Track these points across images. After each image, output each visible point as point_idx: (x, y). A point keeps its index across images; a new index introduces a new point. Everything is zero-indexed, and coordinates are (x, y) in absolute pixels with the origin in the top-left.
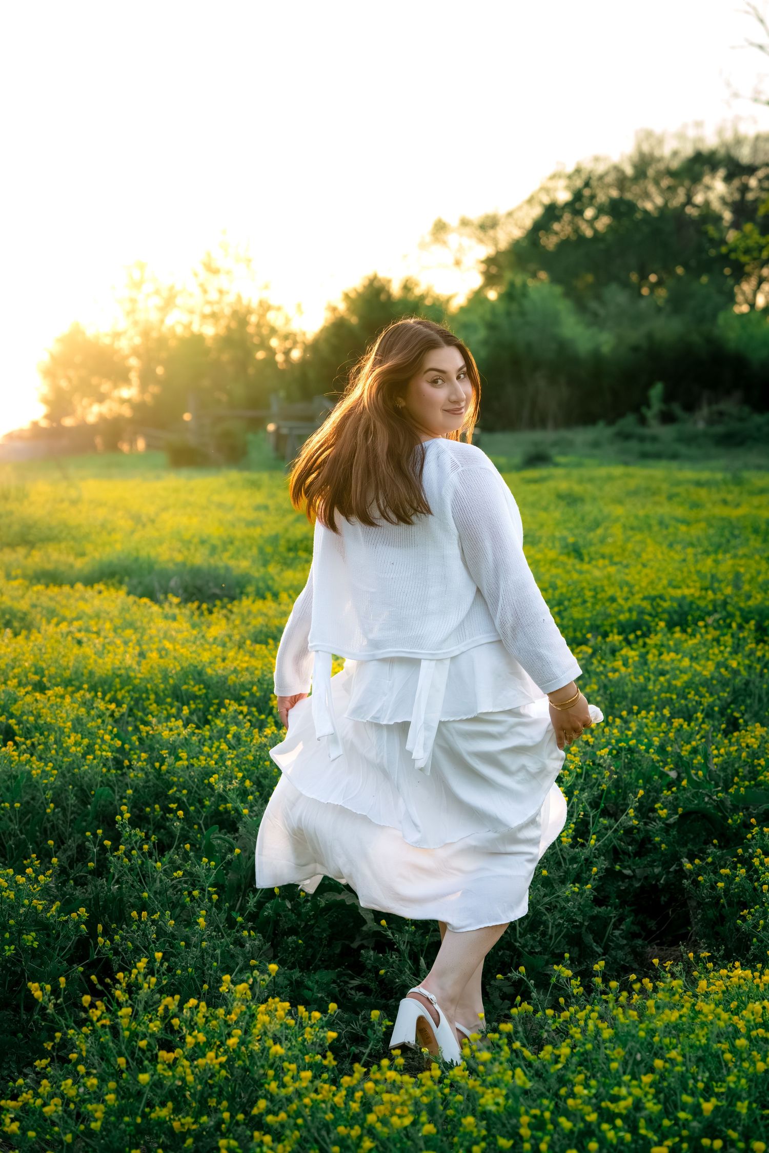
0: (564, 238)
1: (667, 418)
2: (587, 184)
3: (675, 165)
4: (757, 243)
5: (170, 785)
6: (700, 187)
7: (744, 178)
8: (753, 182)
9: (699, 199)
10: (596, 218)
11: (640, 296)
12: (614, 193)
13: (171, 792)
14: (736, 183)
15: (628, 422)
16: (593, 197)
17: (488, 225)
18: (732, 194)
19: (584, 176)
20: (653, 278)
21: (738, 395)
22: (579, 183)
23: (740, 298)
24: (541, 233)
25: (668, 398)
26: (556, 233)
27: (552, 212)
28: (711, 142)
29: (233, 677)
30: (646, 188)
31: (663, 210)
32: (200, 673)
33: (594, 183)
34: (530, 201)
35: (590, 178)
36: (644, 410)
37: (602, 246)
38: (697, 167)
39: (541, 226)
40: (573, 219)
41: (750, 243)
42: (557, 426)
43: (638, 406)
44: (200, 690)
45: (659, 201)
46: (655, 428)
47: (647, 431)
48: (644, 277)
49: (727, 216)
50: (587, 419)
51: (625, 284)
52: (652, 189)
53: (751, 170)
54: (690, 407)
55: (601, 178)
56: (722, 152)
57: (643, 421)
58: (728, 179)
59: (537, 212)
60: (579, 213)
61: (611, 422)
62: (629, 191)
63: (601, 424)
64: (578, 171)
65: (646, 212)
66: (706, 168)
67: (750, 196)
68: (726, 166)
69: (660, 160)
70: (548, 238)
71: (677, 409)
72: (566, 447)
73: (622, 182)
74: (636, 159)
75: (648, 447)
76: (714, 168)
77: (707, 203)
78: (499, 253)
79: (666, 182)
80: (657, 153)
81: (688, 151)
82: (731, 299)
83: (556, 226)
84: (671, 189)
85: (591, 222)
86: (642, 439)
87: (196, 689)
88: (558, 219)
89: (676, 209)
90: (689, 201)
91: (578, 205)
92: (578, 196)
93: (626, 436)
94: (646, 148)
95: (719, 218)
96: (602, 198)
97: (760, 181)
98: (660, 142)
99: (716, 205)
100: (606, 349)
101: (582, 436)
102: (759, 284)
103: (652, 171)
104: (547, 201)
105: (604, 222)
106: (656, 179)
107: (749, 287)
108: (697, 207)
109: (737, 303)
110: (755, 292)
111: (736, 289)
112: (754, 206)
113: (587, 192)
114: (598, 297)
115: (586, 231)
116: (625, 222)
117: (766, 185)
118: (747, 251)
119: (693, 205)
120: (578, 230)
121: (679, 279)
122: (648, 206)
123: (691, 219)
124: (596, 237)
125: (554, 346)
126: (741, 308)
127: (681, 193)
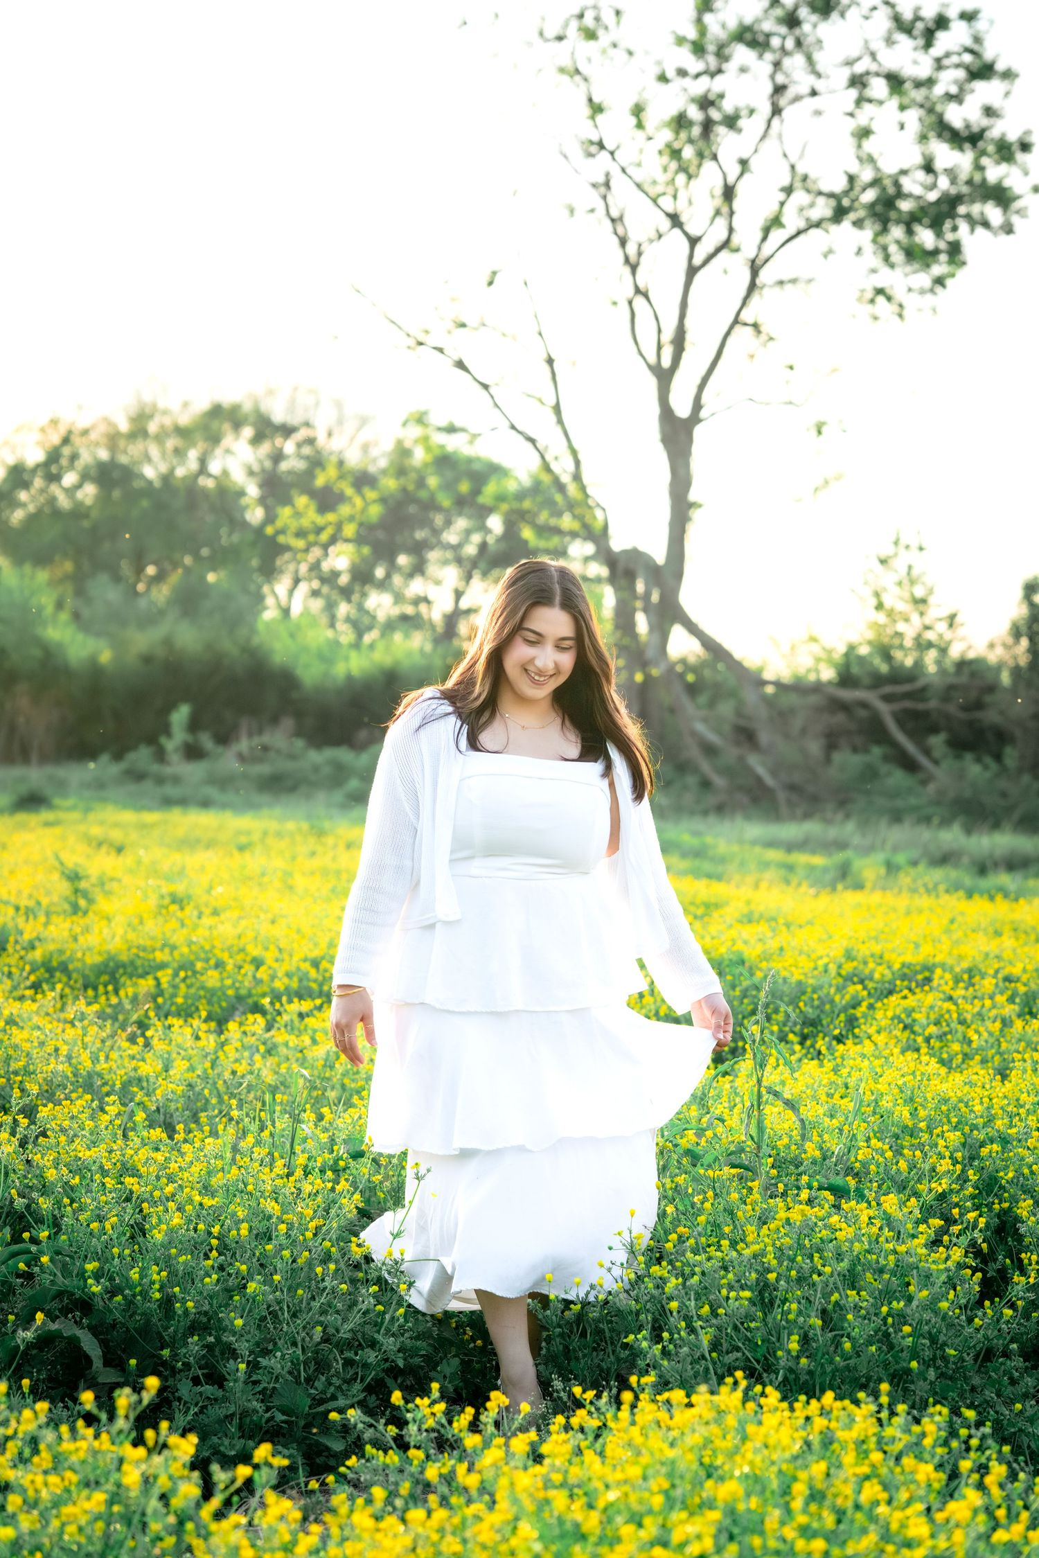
0: (33, 512)
1: (193, 753)
2: (66, 441)
3: (184, 420)
4: (313, 523)
6: (218, 451)
7: (278, 441)
8: (289, 447)
9: (214, 467)
10: (79, 486)
11: (136, 594)
12: (104, 455)
14: (265, 448)
15: (141, 756)
16: (74, 457)
18: (260, 462)
19: (62, 431)
20: (151, 570)
21: (288, 723)
22: (56, 439)
23: (270, 601)
25: (194, 725)
26: (24, 505)
27: (17, 476)
30: (146, 449)
31: (167, 479)
33: (76, 440)
35: (70, 432)
36: (163, 740)
37: (86, 524)
38: (215, 425)
40: (47, 486)
41: (305, 522)
42: (44, 759)
43: (154, 736)
45: (163, 468)
46: (178, 766)
47: (168, 770)
48: (140, 570)
49: (253, 491)
50: (83, 751)
51: (117, 578)
52: (154, 451)
53: (287, 431)
54: (224, 738)
55: (85, 432)
56: (247, 407)
57: (161, 756)
58: (256, 441)
60: (54, 478)
61: (118, 756)
62: (123, 451)
63: (105, 758)
64: (54, 422)
65: (146, 481)
66: (227, 427)
67: (284, 466)
68: (253, 424)
69: (165, 412)
70: (13, 508)
71: (206, 740)
72: (63, 787)
73: (113, 439)
74: (133, 411)
75: (169, 790)
76: (237, 425)
77: (225, 473)
79: (171, 443)
80: (161, 405)
81: (202, 405)
82: (259, 598)
83: (23, 496)
84: (179, 453)
85: (70, 492)
86: (160, 780)
88: (26, 485)
89: (183, 480)
90: (203, 470)
91: (54, 469)
92: (54, 456)
93: (137, 776)
94: (147, 398)
95: (241, 493)
96: (85, 458)
97: (299, 445)
99: (238, 477)
100: (106, 657)
101: (78, 773)
102: (297, 581)
103: (152, 427)
104: (11, 461)
105: (89, 492)
106: (160, 438)
107: (282, 587)
108: (216, 478)
109: (265, 608)
110: (291, 592)
111: (266, 589)
112: (290, 479)
113: (66, 451)
114: (80, 592)
115: (64, 502)
116: (116, 494)
117: (307, 450)
118: (300, 534)
119: (210, 475)
120: (52, 501)
121: (188, 570)
122: (149, 472)
123: (204, 492)
124: (79, 512)
125: (37, 653)
126: (270, 614)
127: (193, 455)
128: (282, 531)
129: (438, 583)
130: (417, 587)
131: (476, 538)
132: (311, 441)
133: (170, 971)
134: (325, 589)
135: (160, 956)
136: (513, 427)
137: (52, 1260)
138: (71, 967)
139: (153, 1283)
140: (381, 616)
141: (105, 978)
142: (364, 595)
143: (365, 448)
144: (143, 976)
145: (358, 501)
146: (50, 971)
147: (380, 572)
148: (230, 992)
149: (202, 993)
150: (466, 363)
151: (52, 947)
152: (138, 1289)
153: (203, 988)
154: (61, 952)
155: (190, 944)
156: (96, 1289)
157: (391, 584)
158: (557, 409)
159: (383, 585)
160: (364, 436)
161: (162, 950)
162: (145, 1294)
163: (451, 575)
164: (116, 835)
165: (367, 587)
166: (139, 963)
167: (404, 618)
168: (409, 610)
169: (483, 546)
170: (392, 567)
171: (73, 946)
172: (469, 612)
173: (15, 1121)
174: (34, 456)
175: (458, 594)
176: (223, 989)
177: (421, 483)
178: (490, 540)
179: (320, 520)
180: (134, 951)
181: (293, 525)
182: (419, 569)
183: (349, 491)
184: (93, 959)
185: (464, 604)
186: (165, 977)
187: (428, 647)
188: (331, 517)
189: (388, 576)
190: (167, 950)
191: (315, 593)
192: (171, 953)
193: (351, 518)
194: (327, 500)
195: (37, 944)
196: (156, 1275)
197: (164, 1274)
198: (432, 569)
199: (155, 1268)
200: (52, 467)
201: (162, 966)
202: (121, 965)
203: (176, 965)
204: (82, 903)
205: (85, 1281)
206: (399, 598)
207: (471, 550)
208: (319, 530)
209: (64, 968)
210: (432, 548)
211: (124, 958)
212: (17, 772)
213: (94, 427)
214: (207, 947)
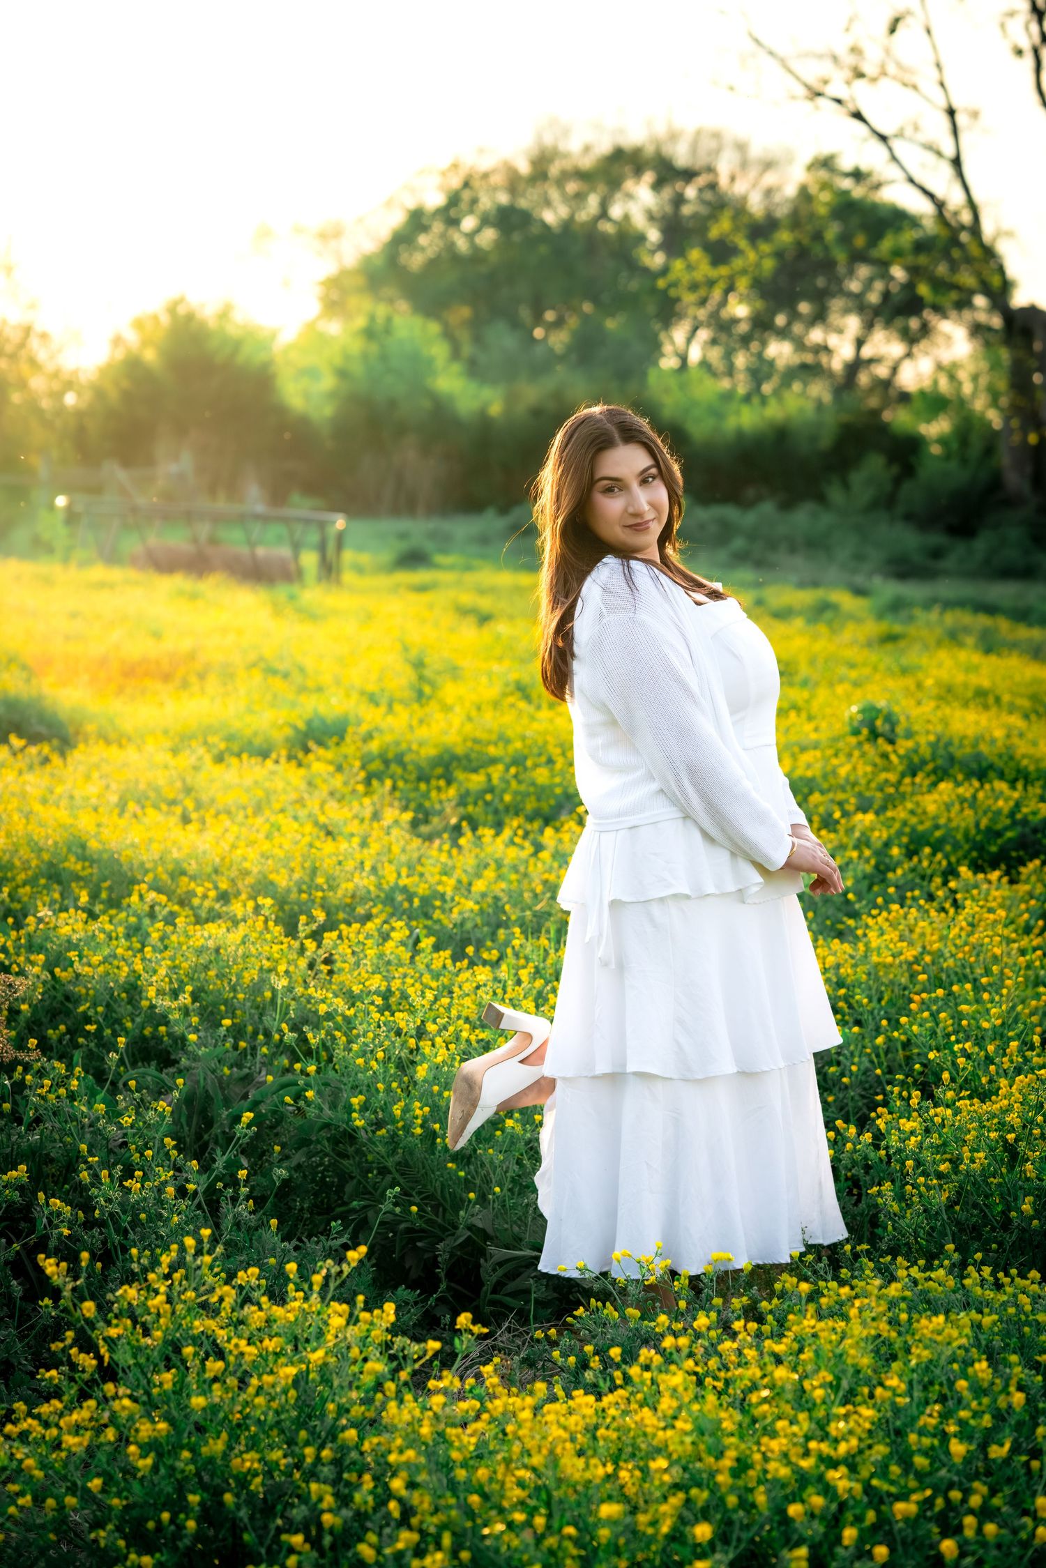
0: (432, 256)
2: (466, 185)
3: (587, 163)
4: (706, 276)
5: (78, 1001)
6: (618, 196)
7: (679, 185)
8: (691, 192)
9: (616, 211)
10: (477, 231)
11: (533, 340)
12: (503, 198)
13: (82, 1009)
14: (667, 192)
16: (474, 201)
17: (330, 235)
18: (662, 206)
19: (463, 174)
20: (550, 316)
22: (455, 182)
23: (667, 348)
24: (402, 248)
26: (423, 249)
27: (417, 221)
28: (635, 136)
29: (129, 852)
30: (546, 193)
31: (568, 225)
32: (83, 846)
33: (476, 184)
34: (389, 204)
35: (471, 176)
37: (483, 269)
38: (616, 168)
39: (403, 239)
40: (446, 230)
41: (698, 275)
44: (83, 868)
45: (563, 212)
48: (538, 313)
49: (654, 235)
50: (469, 504)
51: (515, 324)
52: (554, 194)
53: (688, 175)
55: (485, 176)
56: (650, 150)
58: (657, 186)
59: (396, 219)
60: (454, 222)
62: (523, 195)
64: (455, 166)
65: (545, 226)
66: (628, 169)
67: (687, 210)
68: (654, 168)
69: (566, 156)
70: (411, 255)
72: (445, 542)
73: (514, 183)
74: (535, 152)
76: (638, 171)
77: (627, 217)
78: (344, 273)
79: (572, 187)
80: (562, 147)
81: (604, 147)
82: (655, 348)
83: (423, 240)
84: (580, 197)
85: (471, 236)
87: (79, 867)
88: (425, 229)
89: (583, 224)
90: (604, 214)
91: (453, 213)
92: (454, 200)
94: (548, 140)
95: (642, 238)
96: (486, 203)
97: (701, 190)
98: (566, 132)
99: (639, 221)
100: (496, 409)
101: (463, 527)
102: (695, 330)
103: (554, 170)
104: (412, 205)
105: (488, 237)
106: (560, 182)
107: (679, 334)
108: (615, 222)
109: (663, 355)
110: (689, 340)
111: (662, 336)
112: (691, 224)
113: (466, 195)
114: (478, 339)
115: (462, 245)
116: (517, 237)
117: (708, 196)
118: (694, 287)
119: (609, 219)
120: (451, 246)
121: (585, 318)
122: (549, 217)
123: (605, 237)
124: (477, 256)
125: (426, 404)
126: (669, 362)
127: (593, 201)
128: (674, 284)
129: (840, 331)
130: (816, 335)
131: (879, 286)
132: (713, 186)
133: (500, 767)
134: (723, 337)
135: (492, 751)
136: (911, 180)
137: (319, 1093)
138: (407, 758)
139: (416, 1118)
140: (781, 364)
141: (439, 771)
142: (764, 344)
143: (769, 192)
144: (475, 770)
145: (752, 256)
146: (386, 762)
147: (780, 320)
148: (558, 791)
149: (532, 789)
150: (865, 114)
151: (388, 738)
152: (400, 1124)
153: (533, 784)
154: (398, 743)
155: (523, 738)
156: (359, 1123)
157: (790, 332)
158: (957, 162)
159: (783, 334)
160: (770, 179)
161: (496, 744)
162: (407, 1128)
163: (853, 324)
164: (485, 603)
165: (766, 334)
166: (473, 756)
167: (804, 367)
168: (809, 358)
169: (886, 295)
170: (794, 316)
171: (409, 737)
172: (871, 361)
173: (302, 944)
174: (435, 200)
175: (860, 343)
176: (551, 787)
177: (818, 236)
178: (894, 289)
179: (713, 273)
180: (469, 744)
181: (686, 278)
182: (820, 317)
183: (742, 243)
184: (430, 752)
185: (867, 352)
186: (496, 772)
187: (827, 397)
188: (724, 271)
189: (789, 324)
190: (501, 745)
191: (714, 342)
192: (505, 748)
193: (744, 272)
194: (721, 252)
195: (375, 734)
196: (420, 1110)
197: (427, 1109)
198: (834, 318)
199: (417, 1104)
200: (450, 213)
201: (494, 761)
202: (455, 758)
203: (508, 760)
204: (427, 689)
205: (350, 1114)
206: (800, 345)
207: (874, 298)
208: (711, 283)
209: (399, 759)
210: (834, 296)
211: (460, 750)
212: (405, 524)
213: (494, 171)
214: (540, 742)
